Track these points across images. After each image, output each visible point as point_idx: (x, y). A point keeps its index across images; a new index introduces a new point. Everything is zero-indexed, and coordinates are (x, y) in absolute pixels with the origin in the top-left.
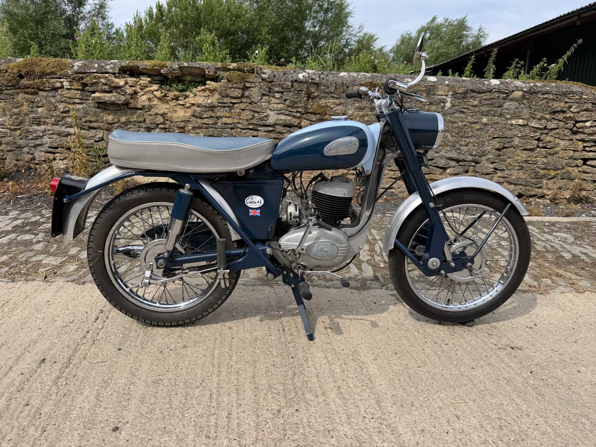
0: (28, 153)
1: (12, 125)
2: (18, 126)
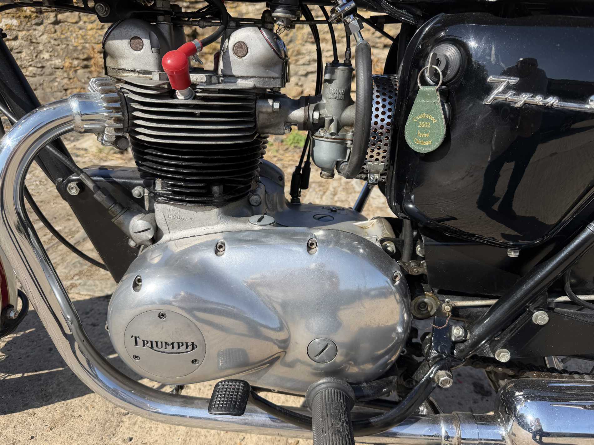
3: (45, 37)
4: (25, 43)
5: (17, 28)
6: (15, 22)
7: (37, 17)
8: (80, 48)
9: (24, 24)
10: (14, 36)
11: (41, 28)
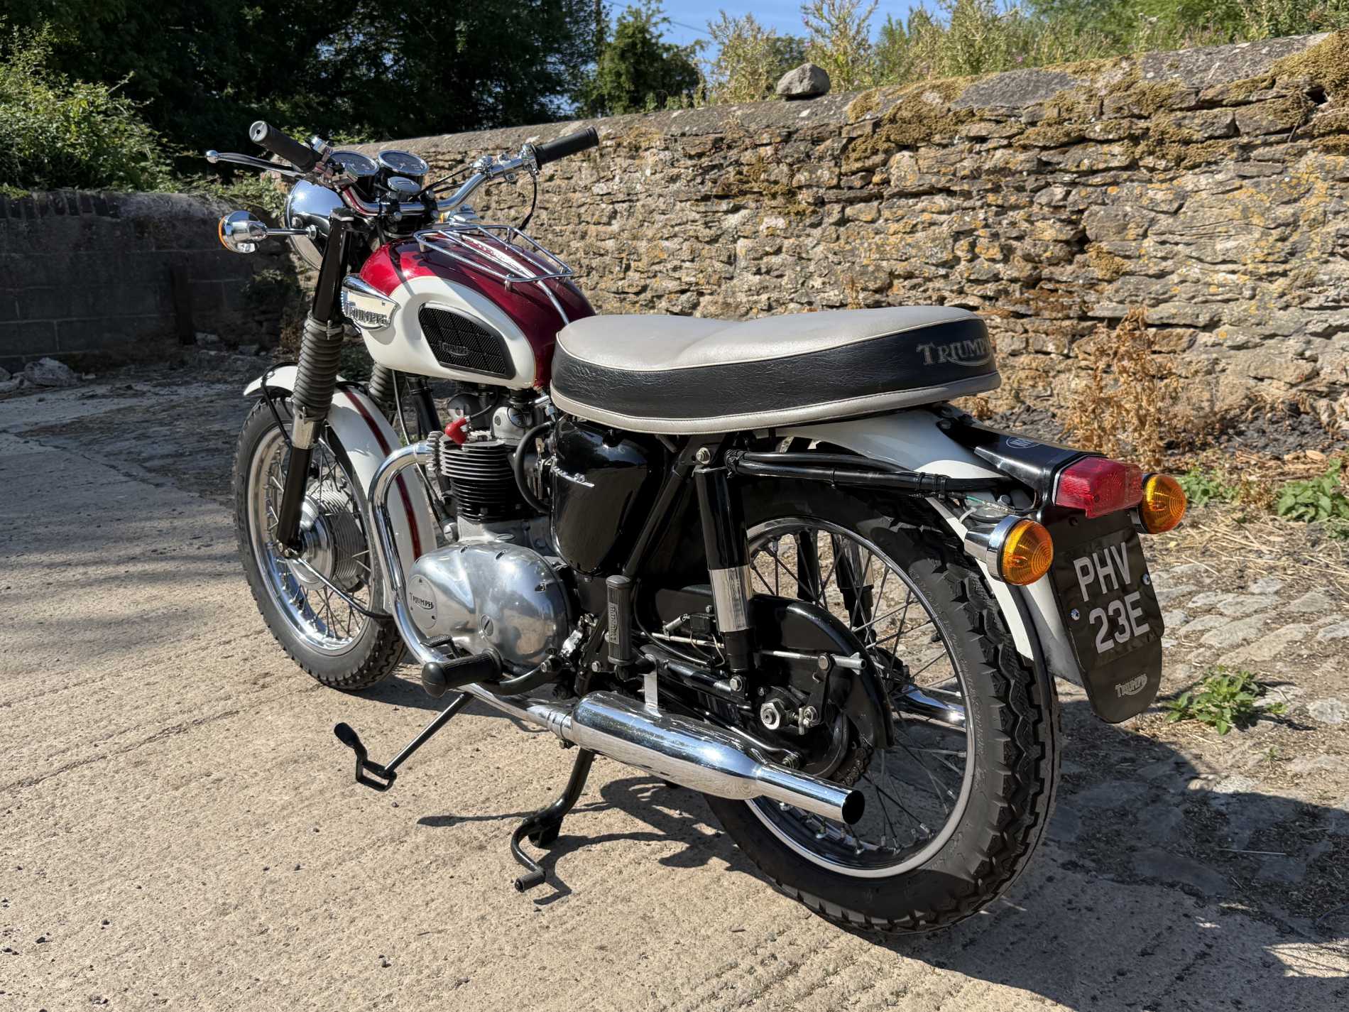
0: (1301, 355)
1: (1263, 262)
2: (1283, 262)
3: (821, 248)
4: (790, 259)
5: (782, 234)
6: (781, 223)
7: (814, 212)
8: (871, 269)
9: (794, 224)
10: (775, 248)
11: (817, 232)
